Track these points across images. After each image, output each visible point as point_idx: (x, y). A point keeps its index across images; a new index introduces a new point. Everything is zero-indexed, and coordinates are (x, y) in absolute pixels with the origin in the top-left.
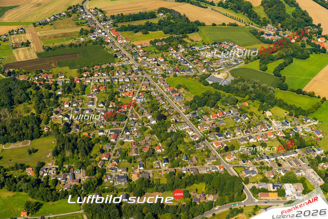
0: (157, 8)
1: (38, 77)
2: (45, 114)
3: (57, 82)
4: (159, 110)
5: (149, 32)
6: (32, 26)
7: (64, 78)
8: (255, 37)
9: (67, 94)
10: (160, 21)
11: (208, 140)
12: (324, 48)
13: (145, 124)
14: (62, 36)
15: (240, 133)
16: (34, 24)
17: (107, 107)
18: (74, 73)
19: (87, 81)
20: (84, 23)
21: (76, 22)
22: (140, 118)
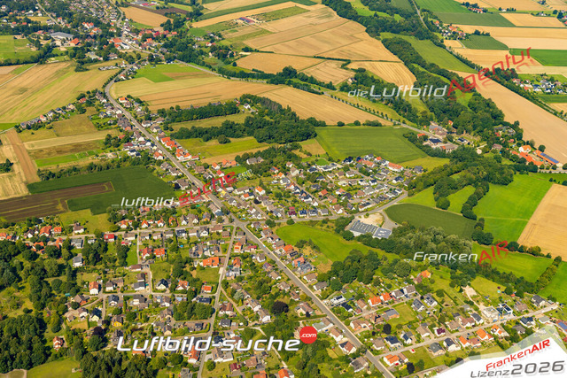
0: (239, 95)
1: (33, 234)
2: (53, 311)
3: (70, 241)
4: (273, 292)
5: (231, 139)
6: (12, 131)
7: (84, 233)
8: (413, 146)
9: (92, 267)
10: (248, 119)
11: (372, 350)
12: (532, 163)
13: (251, 324)
14: (72, 150)
15: (428, 334)
16: (17, 127)
17: (173, 290)
18: (101, 221)
19: (129, 239)
20: (110, 124)
21: (95, 122)
22: (239, 310)
